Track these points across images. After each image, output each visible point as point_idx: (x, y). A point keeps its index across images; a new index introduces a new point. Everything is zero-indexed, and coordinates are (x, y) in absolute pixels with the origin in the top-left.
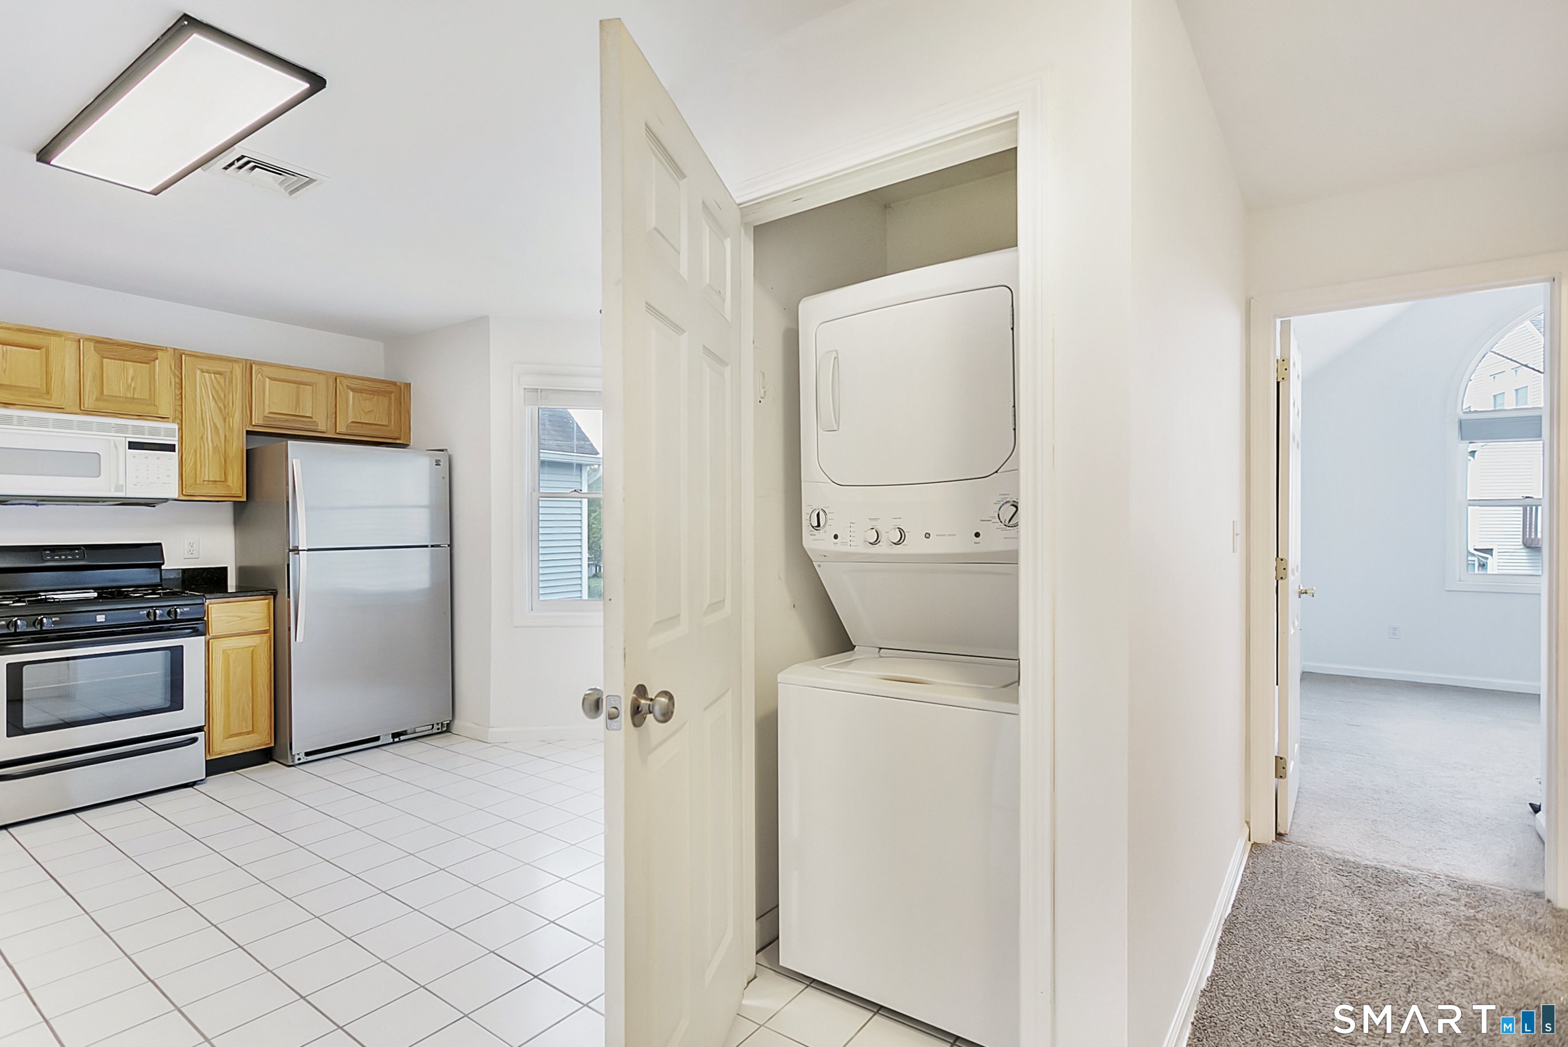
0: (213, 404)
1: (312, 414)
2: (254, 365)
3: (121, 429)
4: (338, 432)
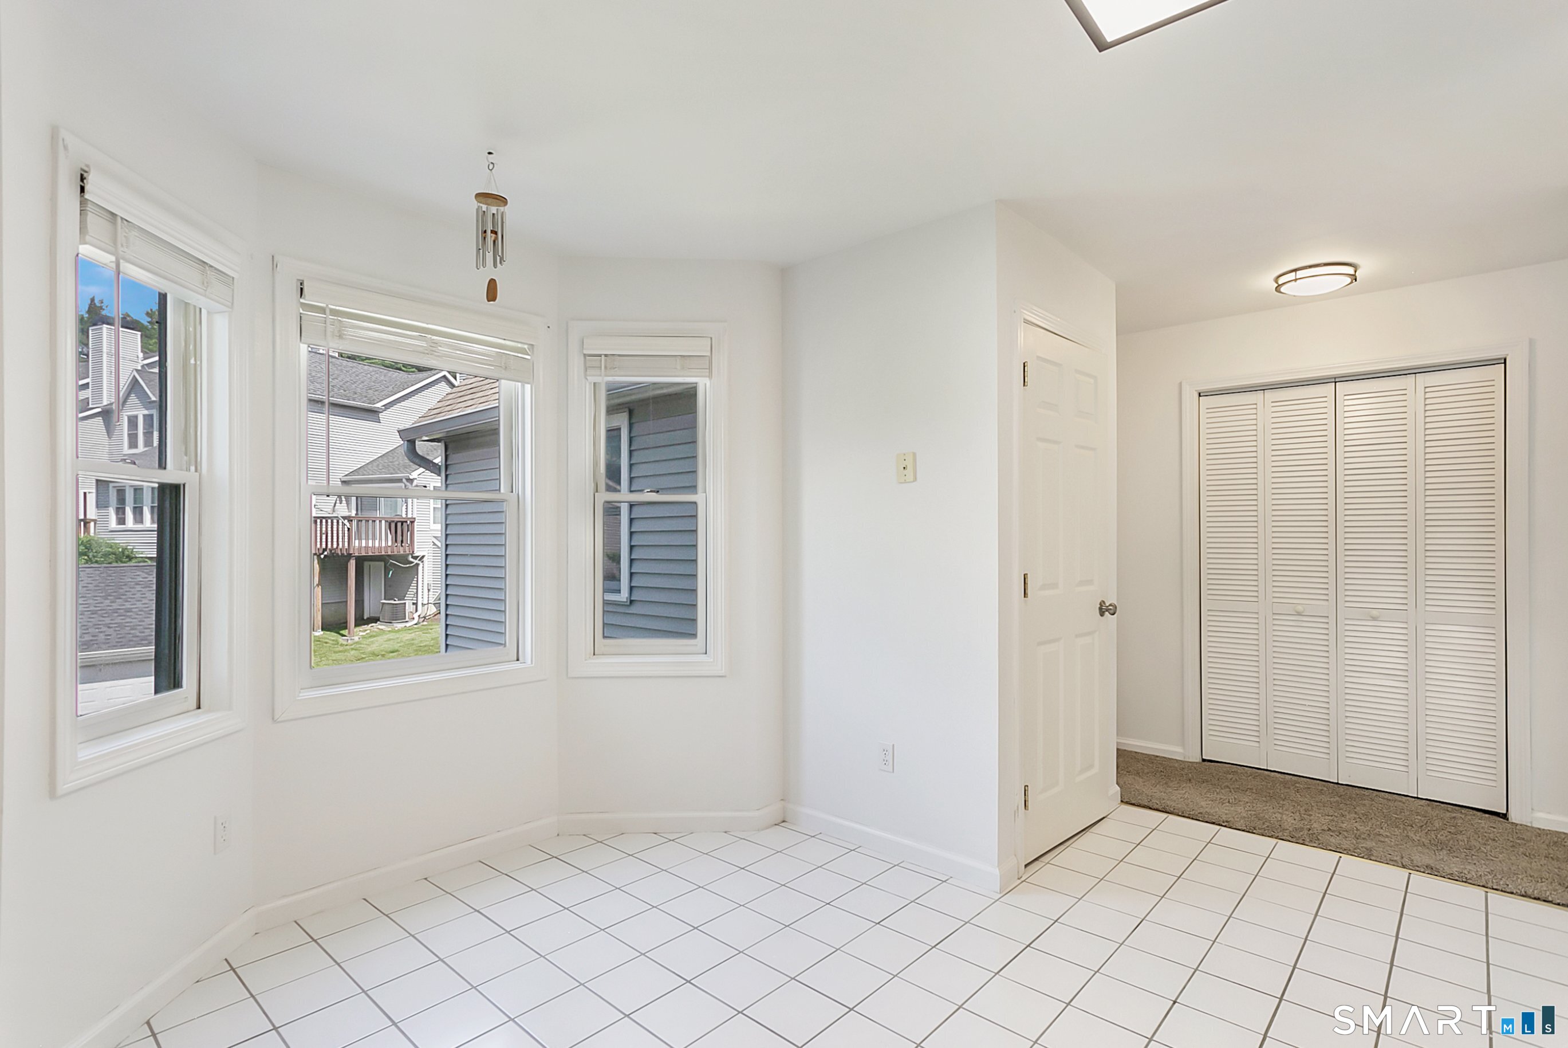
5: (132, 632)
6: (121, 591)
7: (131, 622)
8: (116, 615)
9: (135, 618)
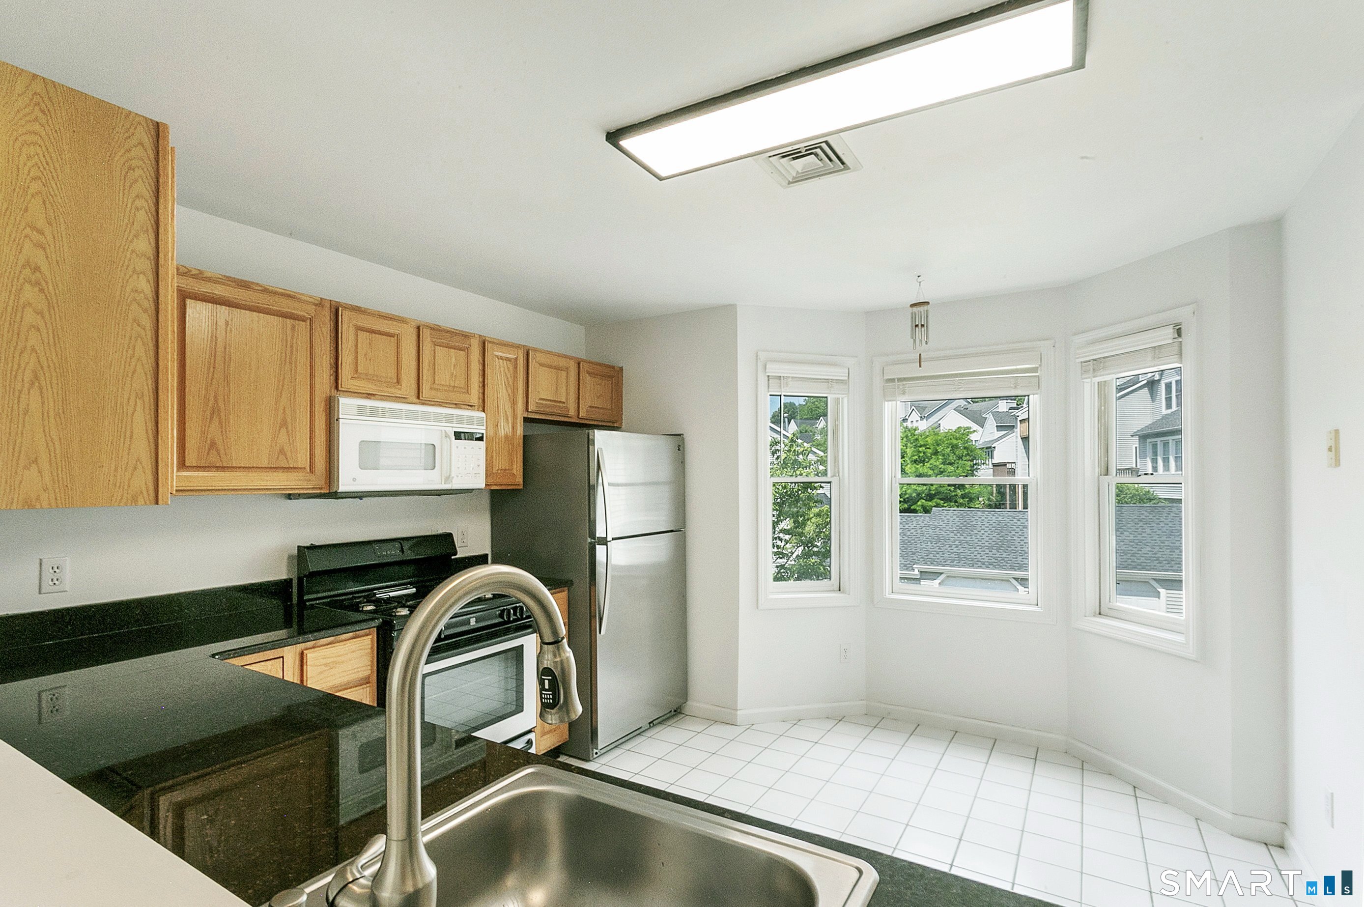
0: (505, 391)
1: (567, 399)
2: (530, 351)
3: (449, 419)
4: (580, 416)
5: (1132, 558)
6: (1129, 525)
7: (1132, 550)
8: (1123, 543)
9: (1136, 548)
